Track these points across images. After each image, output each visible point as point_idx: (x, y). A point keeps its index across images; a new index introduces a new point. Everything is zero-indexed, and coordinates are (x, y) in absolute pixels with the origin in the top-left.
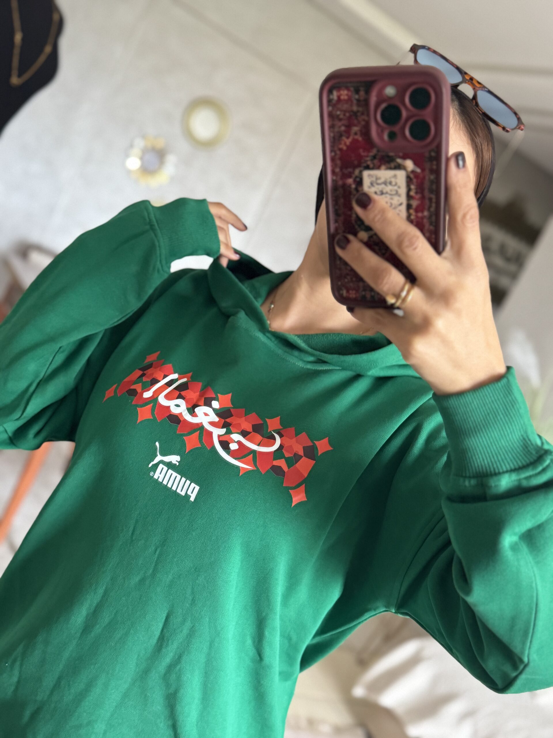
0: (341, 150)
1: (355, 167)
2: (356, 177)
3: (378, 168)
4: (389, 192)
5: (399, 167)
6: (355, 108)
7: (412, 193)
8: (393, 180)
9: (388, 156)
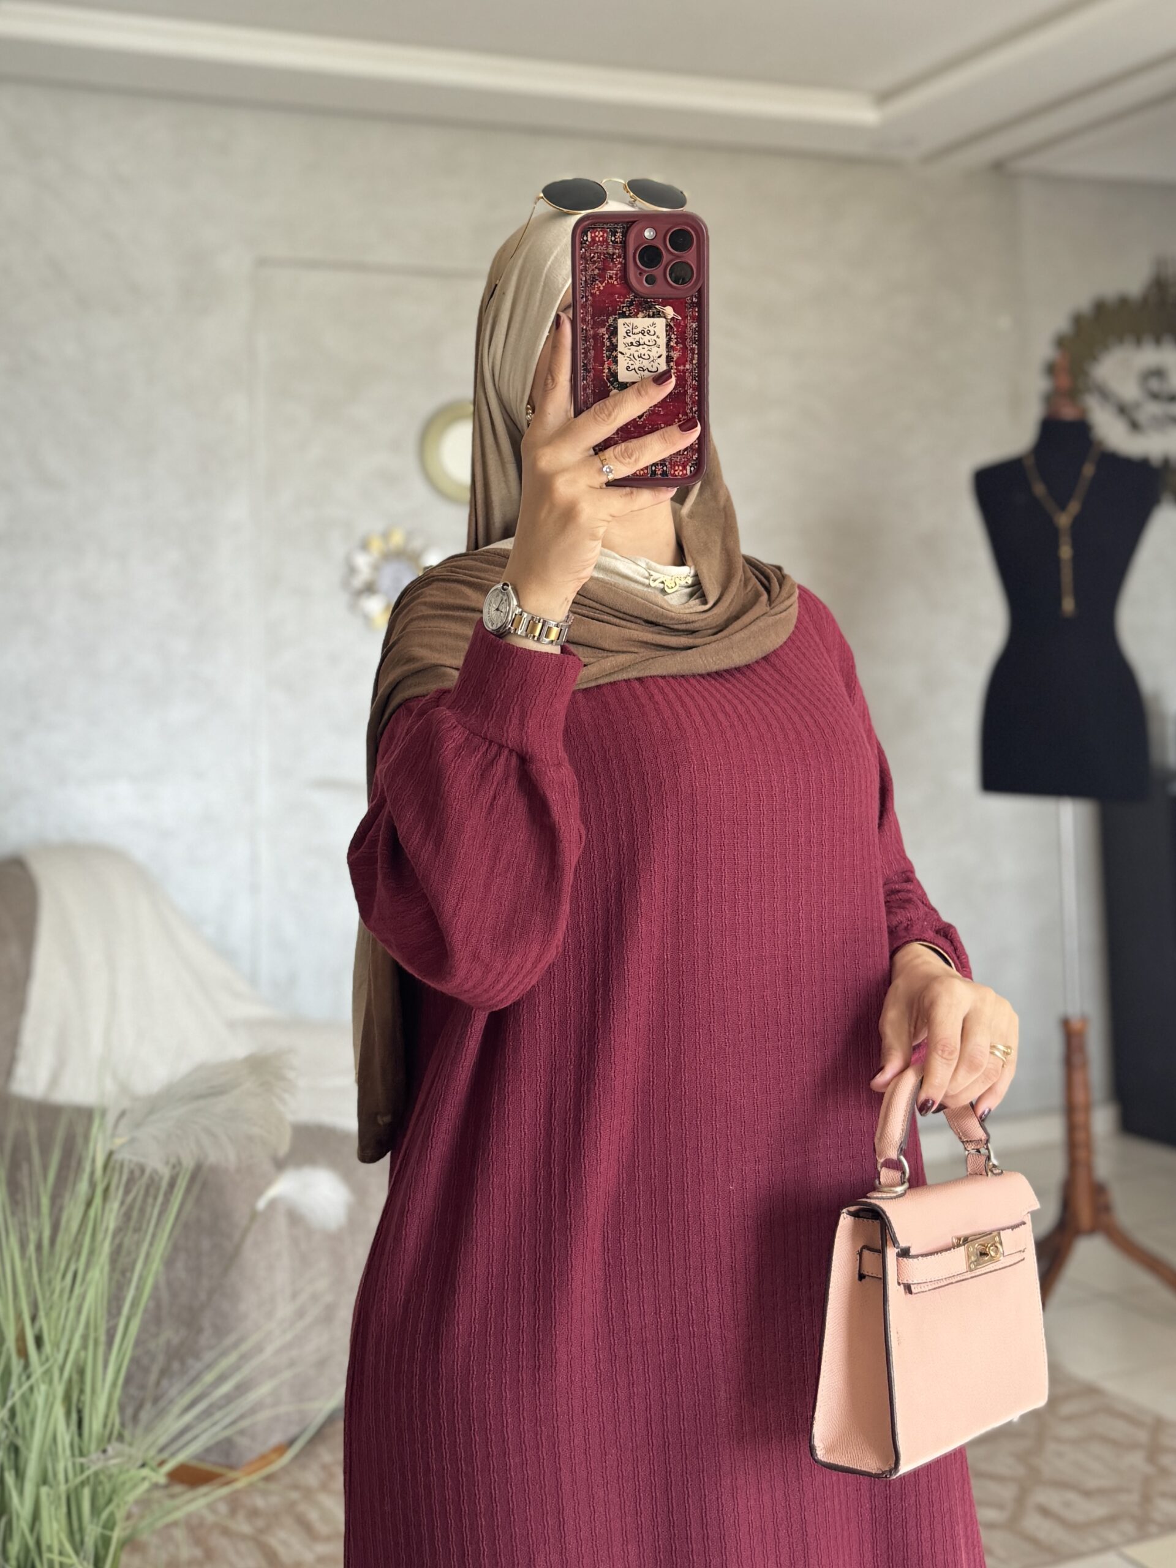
1: (609, 315)
2: (610, 326)
3: (636, 315)
4: (647, 342)
5: (658, 314)
6: (611, 251)
7: (672, 344)
8: (651, 328)
9: (647, 302)
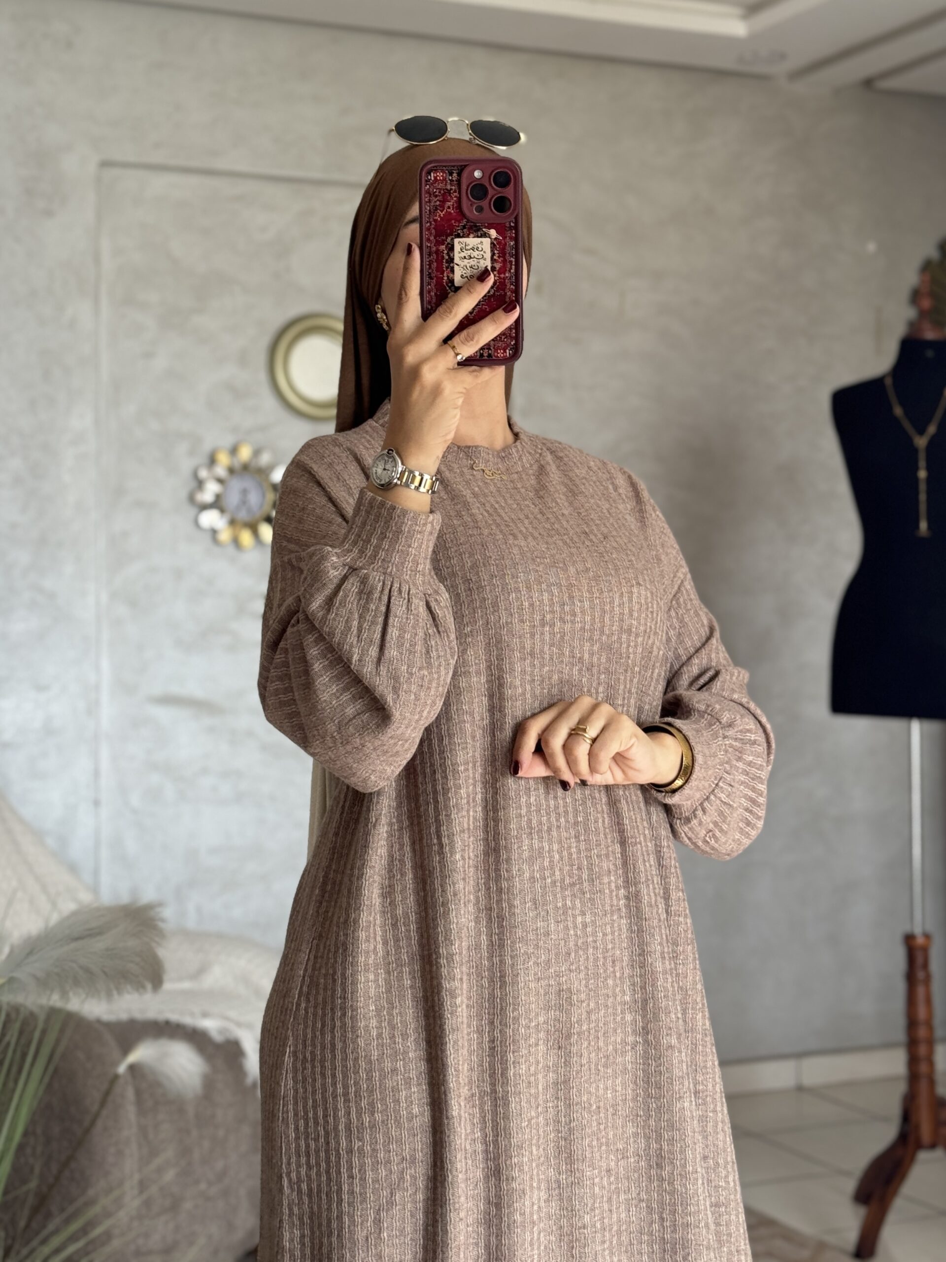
0: (435, 221)
1: (447, 236)
2: (448, 244)
3: (468, 236)
4: (476, 257)
5: (485, 235)
6: (449, 187)
7: (495, 257)
8: (479, 246)
9: (476, 226)
